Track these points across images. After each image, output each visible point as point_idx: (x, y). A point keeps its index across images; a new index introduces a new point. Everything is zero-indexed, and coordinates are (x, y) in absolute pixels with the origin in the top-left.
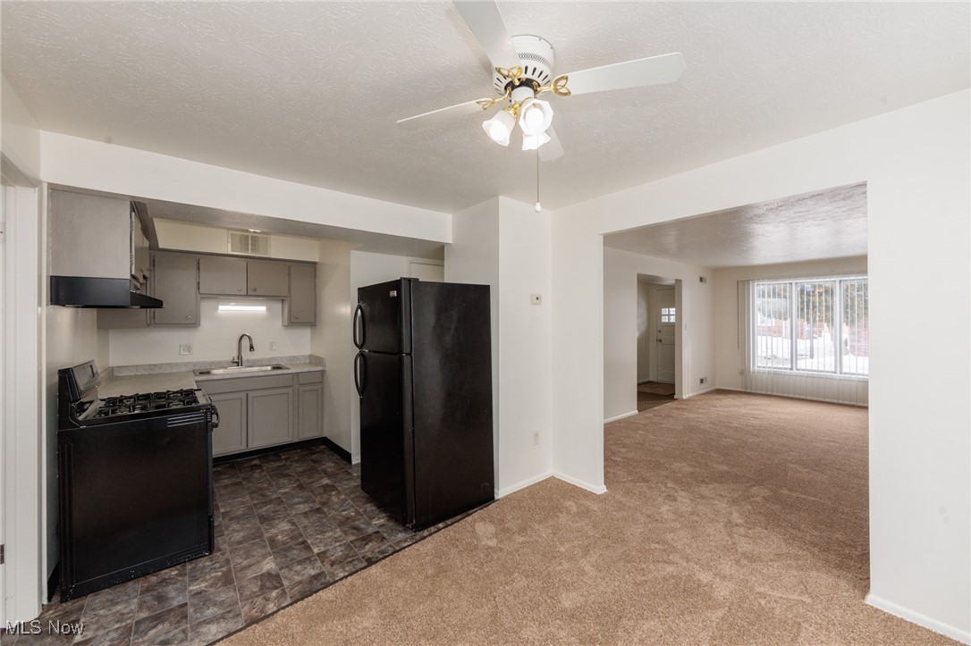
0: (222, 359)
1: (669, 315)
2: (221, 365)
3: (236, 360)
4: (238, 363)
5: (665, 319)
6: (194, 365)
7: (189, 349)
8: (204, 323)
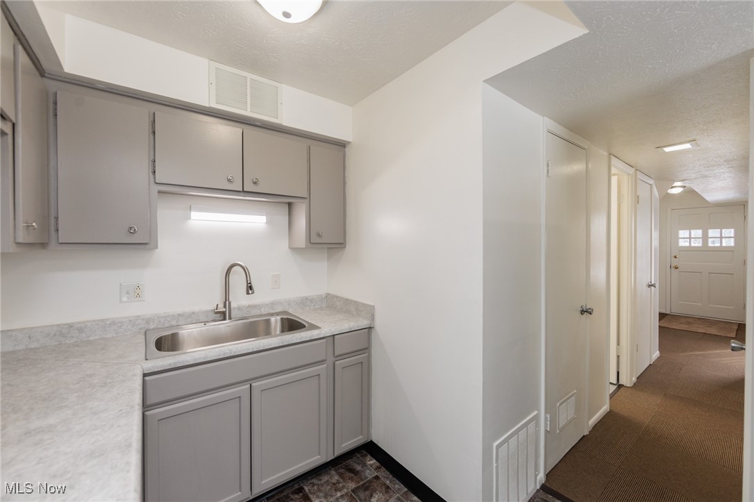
0: (196, 308)
1: (690, 238)
2: (193, 318)
3: (221, 309)
4: (224, 313)
5: (683, 243)
6: (148, 322)
7: (136, 292)
8: (165, 243)
